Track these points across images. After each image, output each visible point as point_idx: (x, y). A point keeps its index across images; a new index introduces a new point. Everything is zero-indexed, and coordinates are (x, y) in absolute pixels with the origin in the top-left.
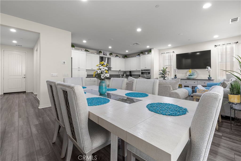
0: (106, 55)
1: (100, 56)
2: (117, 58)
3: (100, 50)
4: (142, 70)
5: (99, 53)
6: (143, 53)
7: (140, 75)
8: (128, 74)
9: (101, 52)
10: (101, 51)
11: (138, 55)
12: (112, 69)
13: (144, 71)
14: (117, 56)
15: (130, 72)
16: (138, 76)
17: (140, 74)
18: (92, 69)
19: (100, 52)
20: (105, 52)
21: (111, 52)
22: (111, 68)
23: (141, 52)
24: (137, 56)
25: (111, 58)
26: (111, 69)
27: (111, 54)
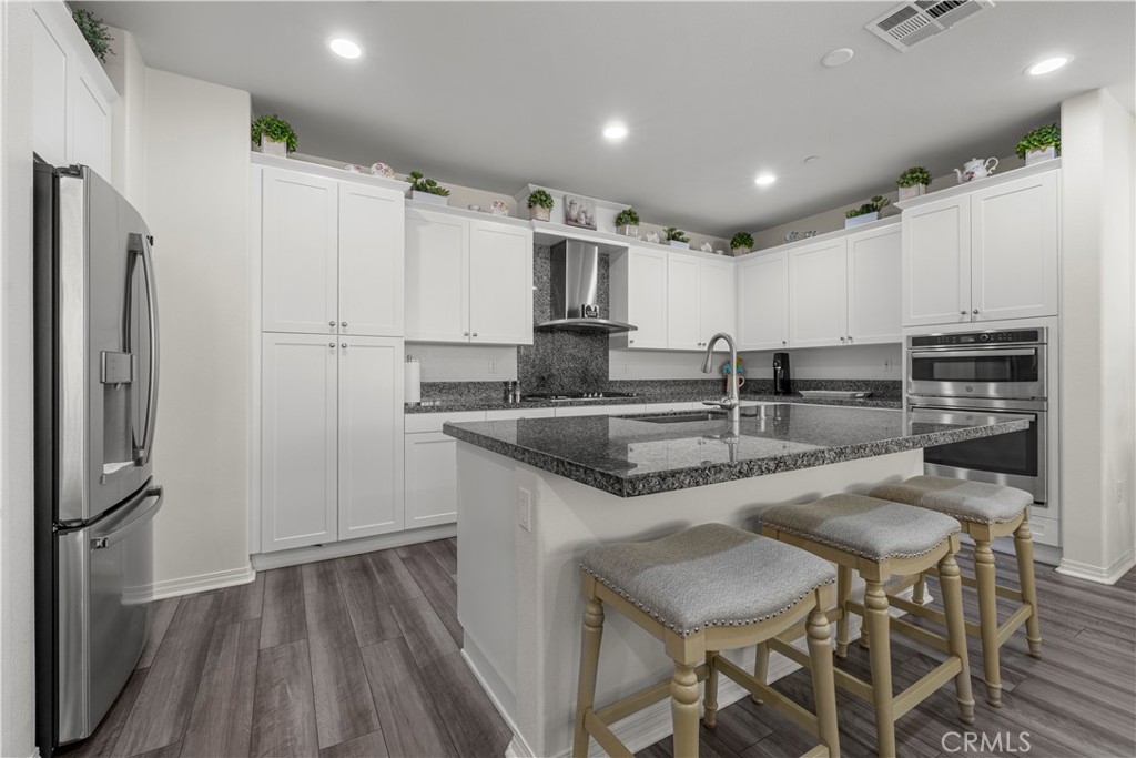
0: (590, 226)
1: (535, 234)
2: (677, 251)
3: (533, 188)
4: (917, 341)
5: (530, 207)
6: (926, 182)
7: (897, 385)
8: (765, 372)
9: (548, 197)
10: (548, 191)
11: (857, 214)
12: (636, 340)
13: (941, 351)
14: (673, 236)
15: (782, 358)
16: (860, 394)
17: (904, 373)
18: (466, 340)
19: (540, 200)
20: (581, 203)
21: (628, 207)
22: (626, 329)
23: (913, 171)
24: (850, 223)
25: (629, 250)
26: (631, 334)
27: (626, 219)
